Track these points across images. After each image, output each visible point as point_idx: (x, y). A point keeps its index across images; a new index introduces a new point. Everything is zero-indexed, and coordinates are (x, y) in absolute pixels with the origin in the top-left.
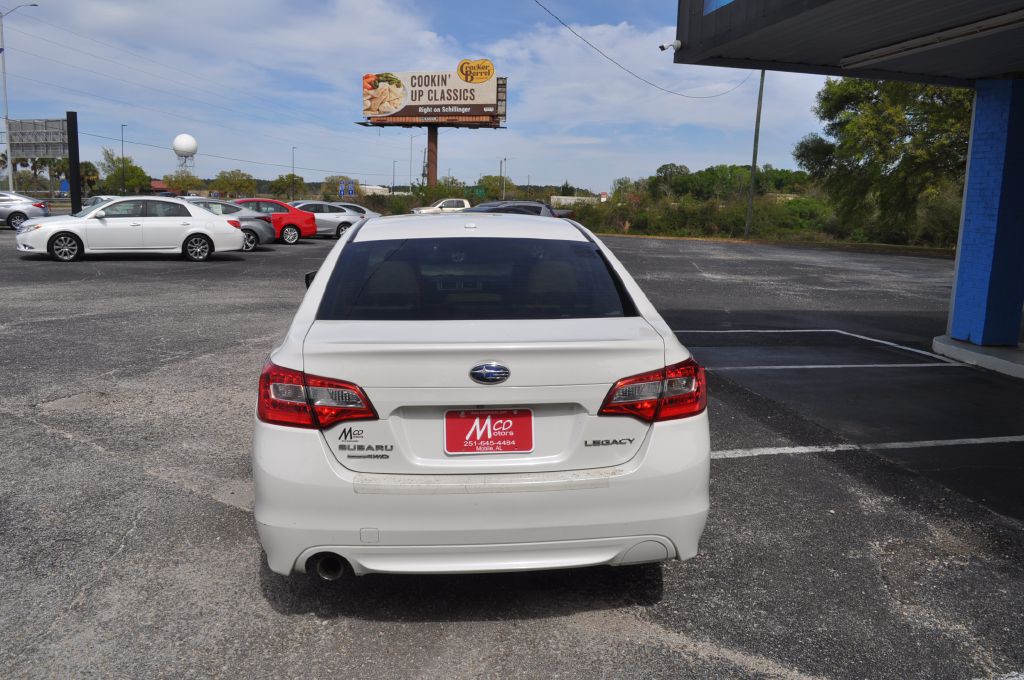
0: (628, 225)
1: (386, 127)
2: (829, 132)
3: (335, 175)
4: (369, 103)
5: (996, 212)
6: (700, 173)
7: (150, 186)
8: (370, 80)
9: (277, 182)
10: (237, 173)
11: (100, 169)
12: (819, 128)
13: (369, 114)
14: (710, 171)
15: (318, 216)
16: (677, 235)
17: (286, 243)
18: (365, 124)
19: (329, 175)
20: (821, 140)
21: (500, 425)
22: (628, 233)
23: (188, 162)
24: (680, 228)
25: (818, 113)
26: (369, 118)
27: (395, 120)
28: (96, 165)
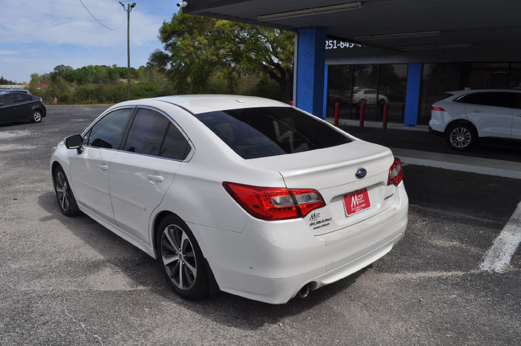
0: (56, 99)
2: (167, 48)
5: (312, 86)
6: (78, 70)
12: (161, 47)
14: (84, 68)
16: (84, 104)
20: (162, 52)
21: (359, 198)
22: (57, 105)
24: (85, 100)
25: (160, 39)
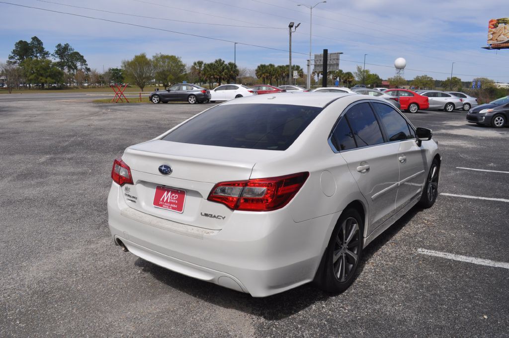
1: (501, 50)
3: (479, 77)
4: (491, 36)
7: (381, 83)
8: (493, 23)
9: (446, 81)
10: (425, 77)
11: (354, 75)
13: (491, 42)
15: (430, 98)
17: (411, 112)
18: (488, 48)
19: (476, 78)
21: (173, 197)
23: (401, 72)
26: (491, 45)
27: (504, 45)
28: (353, 74)
